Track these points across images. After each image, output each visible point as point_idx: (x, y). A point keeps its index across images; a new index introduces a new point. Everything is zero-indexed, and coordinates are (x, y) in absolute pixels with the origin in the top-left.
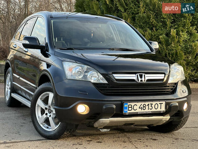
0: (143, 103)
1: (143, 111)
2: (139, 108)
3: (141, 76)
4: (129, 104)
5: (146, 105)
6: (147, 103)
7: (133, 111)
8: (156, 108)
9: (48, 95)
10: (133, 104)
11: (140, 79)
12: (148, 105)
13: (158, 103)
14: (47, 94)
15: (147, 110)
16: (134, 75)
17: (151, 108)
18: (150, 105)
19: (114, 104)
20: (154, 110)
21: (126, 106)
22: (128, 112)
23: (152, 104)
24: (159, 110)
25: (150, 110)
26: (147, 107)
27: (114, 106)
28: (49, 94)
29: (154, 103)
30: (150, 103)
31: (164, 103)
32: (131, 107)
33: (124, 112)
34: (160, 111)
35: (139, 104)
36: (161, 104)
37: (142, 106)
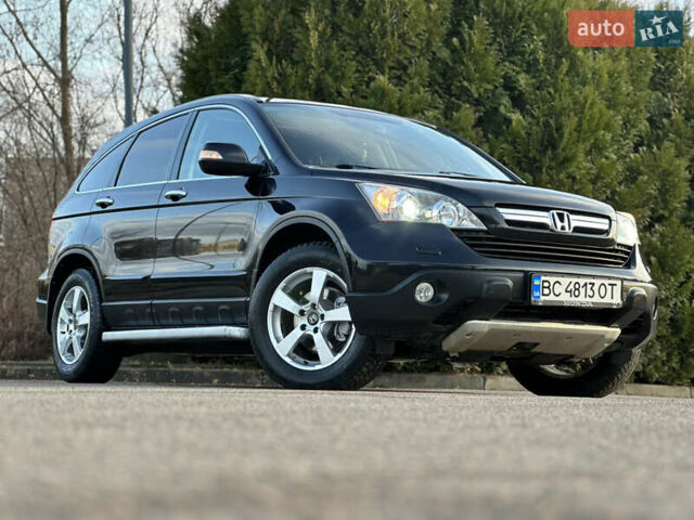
0: (574, 280)
1: (573, 299)
2: (566, 291)
3: (561, 217)
4: (543, 278)
5: (582, 285)
6: (582, 281)
7: (552, 298)
8: (602, 295)
9: (307, 277)
10: (552, 280)
11: (559, 224)
12: (586, 284)
13: (607, 282)
14: (306, 273)
15: (583, 300)
16: (545, 214)
17: (591, 293)
18: (589, 286)
19: (509, 277)
20: (596, 299)
21: (536, 282)
22: (543, 298)
23: (593, 284)
24: (607, 300)
25: (588, 299)
26: (582, 290)
27: (510, 283)
28: (311, 273)
29: (598, 282)
30: (589, 281)
31: (619, 283)
32: (548, 288)
33: (533, 299)
34: (612, 304)
35: (565, 281)
36: (612, 285)
37: (572, 287)
